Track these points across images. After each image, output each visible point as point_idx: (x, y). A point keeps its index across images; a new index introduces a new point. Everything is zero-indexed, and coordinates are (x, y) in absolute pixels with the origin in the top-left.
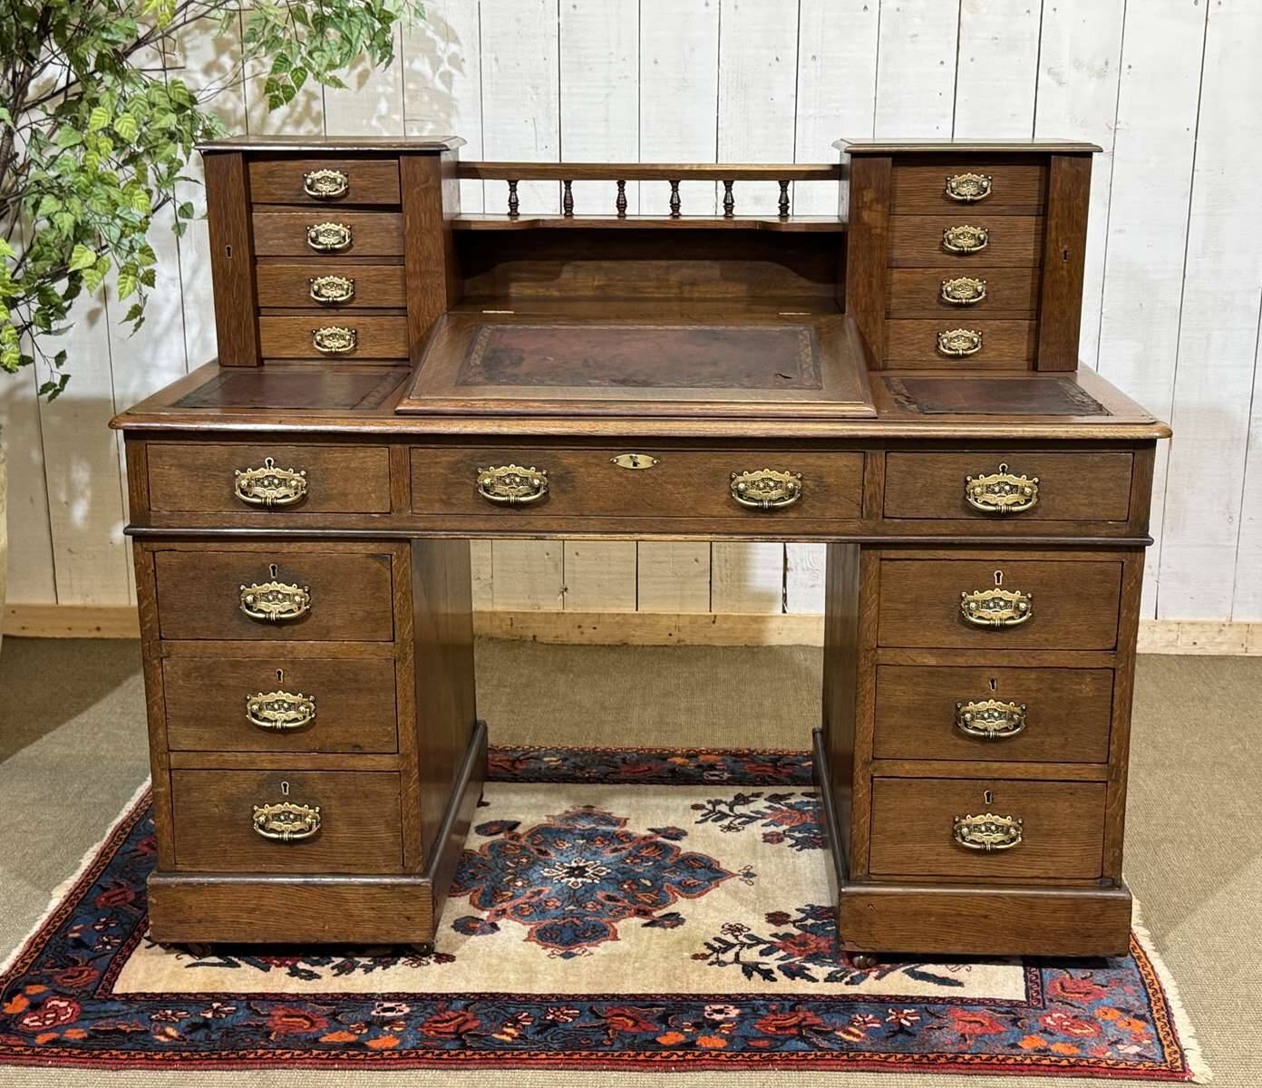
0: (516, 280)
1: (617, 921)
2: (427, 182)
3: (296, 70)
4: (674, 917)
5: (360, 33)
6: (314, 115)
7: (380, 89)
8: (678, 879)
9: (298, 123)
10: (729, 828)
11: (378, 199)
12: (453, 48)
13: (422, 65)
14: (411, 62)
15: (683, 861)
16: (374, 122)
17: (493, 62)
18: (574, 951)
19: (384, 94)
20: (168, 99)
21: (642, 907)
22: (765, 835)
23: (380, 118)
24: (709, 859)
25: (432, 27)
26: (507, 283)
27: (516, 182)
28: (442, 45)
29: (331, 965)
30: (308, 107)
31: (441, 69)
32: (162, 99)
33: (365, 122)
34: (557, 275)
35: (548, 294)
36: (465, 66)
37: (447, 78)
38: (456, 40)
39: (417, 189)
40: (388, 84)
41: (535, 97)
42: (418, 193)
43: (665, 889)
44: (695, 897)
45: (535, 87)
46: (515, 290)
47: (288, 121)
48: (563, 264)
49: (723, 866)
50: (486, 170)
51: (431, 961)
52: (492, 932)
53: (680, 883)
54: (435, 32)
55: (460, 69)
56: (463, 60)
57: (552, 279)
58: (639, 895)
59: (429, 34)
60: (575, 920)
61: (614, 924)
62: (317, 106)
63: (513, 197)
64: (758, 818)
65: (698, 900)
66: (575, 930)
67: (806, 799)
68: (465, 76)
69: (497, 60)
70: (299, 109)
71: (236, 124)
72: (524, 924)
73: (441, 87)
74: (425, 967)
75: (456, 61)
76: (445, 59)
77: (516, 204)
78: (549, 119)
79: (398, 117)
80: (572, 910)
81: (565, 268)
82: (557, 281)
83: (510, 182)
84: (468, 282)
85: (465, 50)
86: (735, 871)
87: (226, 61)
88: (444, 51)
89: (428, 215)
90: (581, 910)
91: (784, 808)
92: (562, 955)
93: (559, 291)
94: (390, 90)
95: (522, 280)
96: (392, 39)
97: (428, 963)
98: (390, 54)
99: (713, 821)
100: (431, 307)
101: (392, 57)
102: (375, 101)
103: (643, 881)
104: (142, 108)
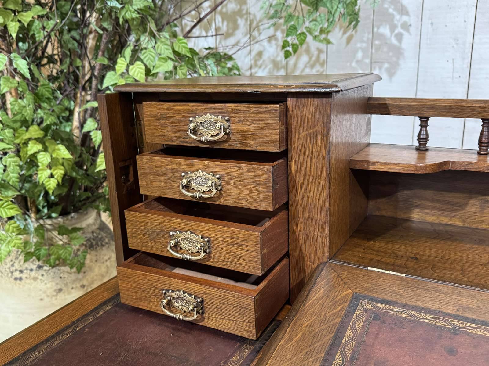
0: (418, 206)
2: (315, 126)
3: (300, 34)
5: (338, 7)
6: (321, 61)
7: (359, 45)
9: (312, 67)
11: (257, 145)
12: (405, 18)
13: (385, 30)
14: (378, 28)
16: (354, 64)
17: (430, 26)
19: (360, 48)
20: (171, 51)
23: (358, 62)
25: (393, 7)
26: (409, 208)
27: (428, 118)
28: (398, 17)
30: (318, 57)
31: (396, 32)
32: (166, 51)
33: (348, 64)
34: (463, 206)
35: (449, 223)
36: (412, 29)
37: (399, 37)
38: (407, 13)
39: (304, 134)
40: (363, 42)
41: (455, 46)
42: (305, 139)
45: (456, 40)
46: (417, 215)
47: (308, 65)
48: (471, 198)
50: (396, 106)
54: (395, 9)
55: (408, 30)
56: (410, 25)
57: (456, 210)
59: (391, 11)
62: (323, 57)
63: (423, 132)
68: (410, 34)
69: (432, 24)
70: (314, 59)
71: (282, 68)
73: (394, 41)
75: (406, 26)
76: (399, 26)
77: (426, 139)
78: (463, 59)
79: (368, 61)
81: (472, 202)
82: (462, 213)
83: (421, 118)
84: (371, 203)
85: (412, 20)
87: (279, 35)
88: (399, 21)
89: (314, 161)
93: (463, 221)
94: (364, 45)
95: (425, 207)
96: (359, 9)
98: (357, 19)
100: (313, 253)
101: (358, 22)
102: (355, 52)
104: (152, 58)
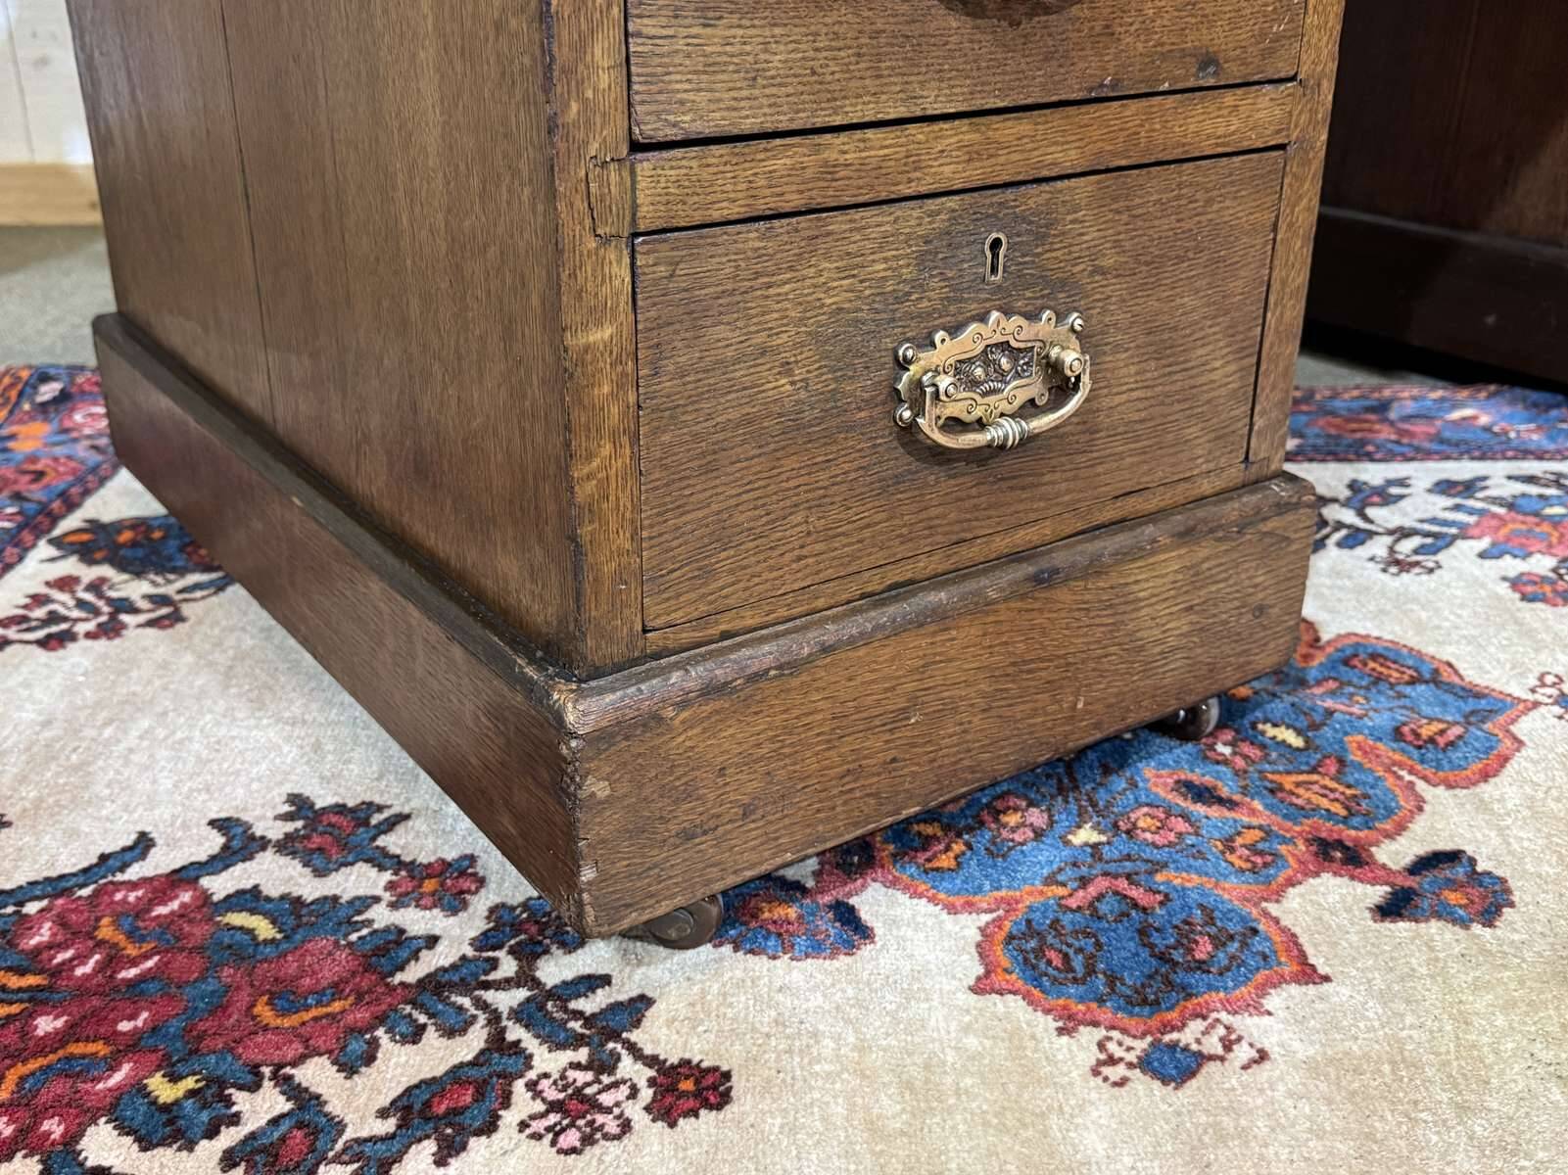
1: (1278, 895)
4: (1460, 872)
8: (1383, 720)
10: (1397, 564)
15: (1346, 662)
18: (1189, 1035)
21: (1328, 830)
22: (1515, 583)
24: (1419, 656)
29: (229, 1137)
43: (1355, 756)
44: (1471, 783)
49: (1471, 674)
51: (635, 1111)
52: (850, 948)
53: (1397, 734)
58: (1288, 782)
60: (1122, 884)
61: (1273, 909)
64: (1455, 538)
65: (1487, 790)
66: (1143, 932)
67: (1534, 490)
72: (952, 909)
74: (613, 1147)
80: (1095, 846)
86: (1517, 690)
90: (1122, 845)
91: (1501, 511)
92: (1145, 1064)
97: (626, 1126)
99: (1340, 544)
103: (1271, 731)
